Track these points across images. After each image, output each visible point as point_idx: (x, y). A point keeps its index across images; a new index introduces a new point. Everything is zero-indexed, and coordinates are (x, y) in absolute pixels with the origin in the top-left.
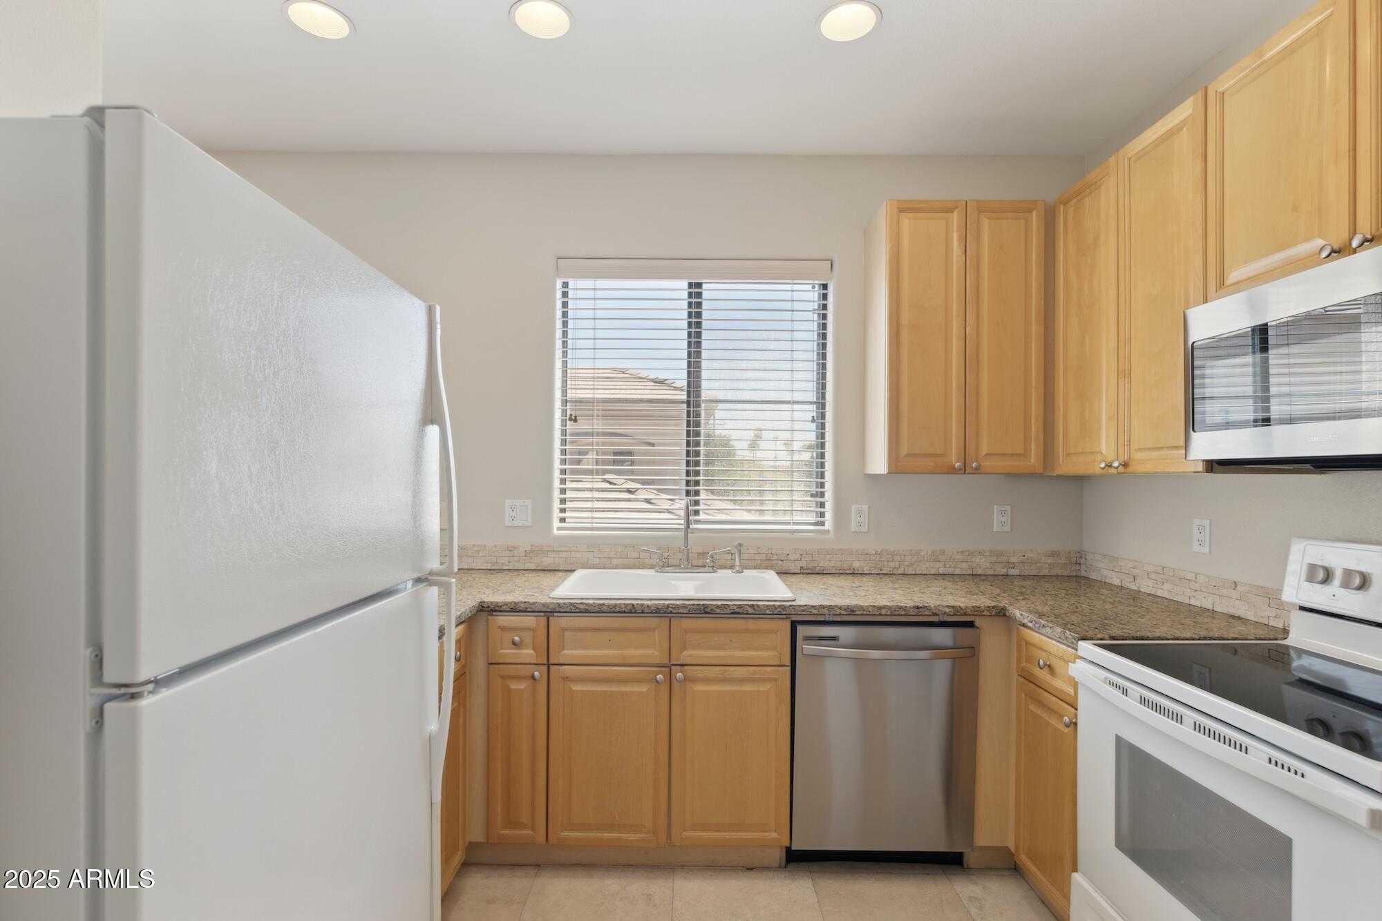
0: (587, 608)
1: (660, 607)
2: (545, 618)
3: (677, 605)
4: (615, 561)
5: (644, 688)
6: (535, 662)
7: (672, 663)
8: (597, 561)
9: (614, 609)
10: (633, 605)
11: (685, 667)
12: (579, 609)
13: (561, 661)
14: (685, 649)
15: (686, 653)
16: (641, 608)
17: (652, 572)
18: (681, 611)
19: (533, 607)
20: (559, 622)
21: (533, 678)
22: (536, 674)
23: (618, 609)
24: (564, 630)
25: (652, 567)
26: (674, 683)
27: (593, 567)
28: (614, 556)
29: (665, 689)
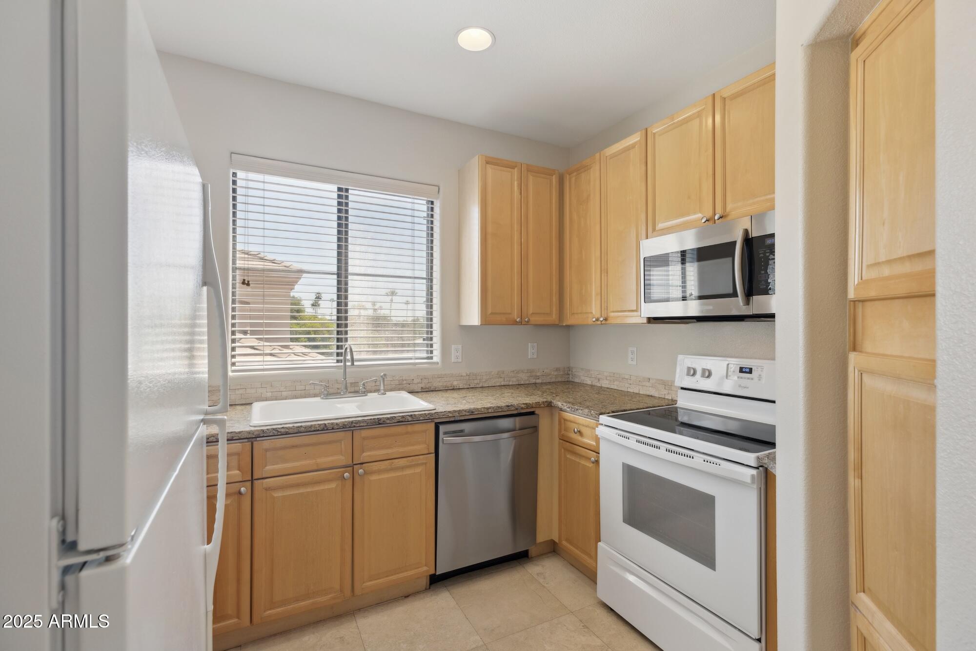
0: (287, 430)
1: (346, 424)
2: (250, 443)
3: (359, 421)
4: (285, 394)
5: (333, 485)
6: (241, 480)
7: (354, 463)
8: (269, 395)
9: (310, 429)
10: (325, 424)
11: (364, 465)
12: (281, 432)
13: (264, 476)
14: (363, 452)
15: (365, 454)
16: (332, 426)
17: (317, 399)
18: (362, 424)
19: (240, 435)
20: (262, 445)
21: (240, 493)
22: (243, 489)
23: (313, 429)
24: (267, 450)
25: (315, 396)
26: (356, 476)
27: (266, 399)
28: (285, 390)
29: (349, 483)
